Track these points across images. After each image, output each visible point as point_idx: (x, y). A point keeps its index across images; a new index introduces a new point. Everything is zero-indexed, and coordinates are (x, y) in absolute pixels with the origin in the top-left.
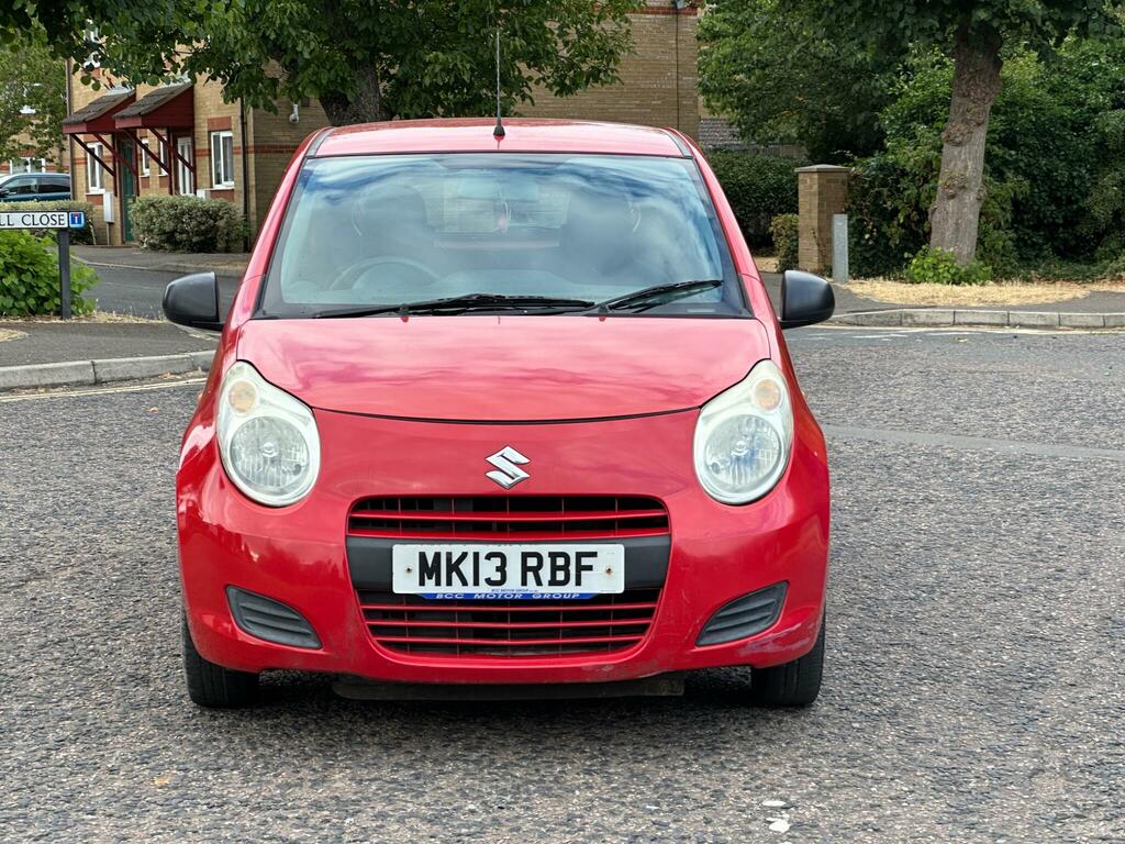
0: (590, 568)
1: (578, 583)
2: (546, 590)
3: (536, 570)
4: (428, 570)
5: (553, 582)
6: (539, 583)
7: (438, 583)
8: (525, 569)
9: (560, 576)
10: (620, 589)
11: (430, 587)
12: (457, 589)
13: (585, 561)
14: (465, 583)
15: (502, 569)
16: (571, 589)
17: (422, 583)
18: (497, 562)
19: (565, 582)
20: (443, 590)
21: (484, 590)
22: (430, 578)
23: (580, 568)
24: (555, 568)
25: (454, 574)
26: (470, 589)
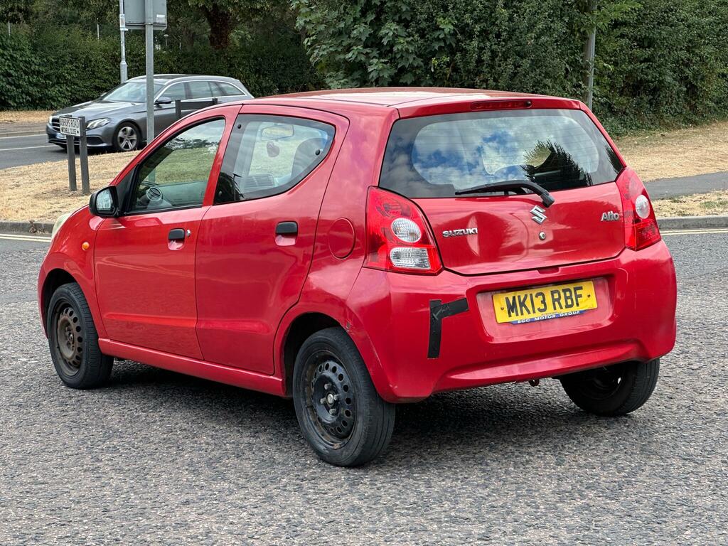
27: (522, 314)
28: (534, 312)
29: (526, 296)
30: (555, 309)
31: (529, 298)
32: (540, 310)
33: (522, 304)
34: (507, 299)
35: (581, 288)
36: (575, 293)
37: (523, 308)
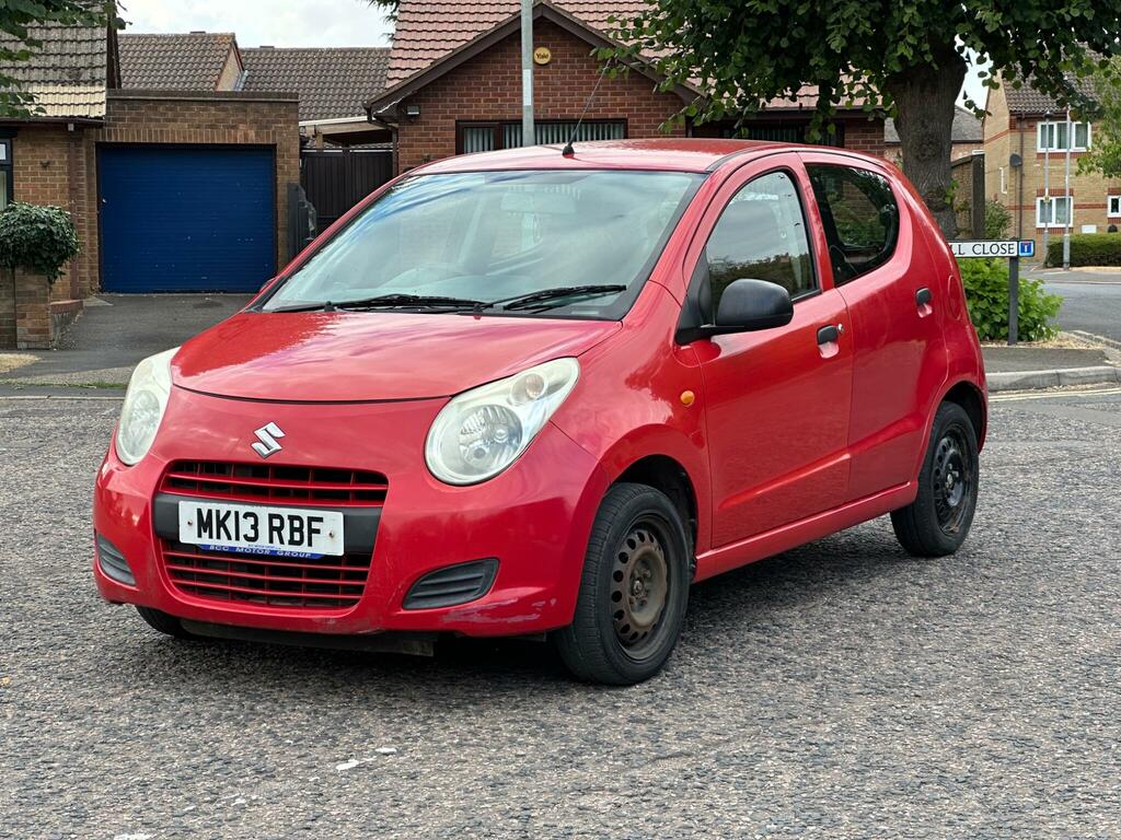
0: (318, 531)
1: (310, 544)
2: (287, 548)
3: (279, 529)
4: (204, 524)
5: (292, 542)
6: (282, 542)
7: (211, 537)
8: (272, 529)
9: (297, 537)
10: (341, 553)
11: (205, 540)
12: (224, 542)
13: (315, 525)
14: (229, 538)
15: (255, 527)
16: (304, 549)
17: (200, 536)
18: (251, 520)
19: (300, 543)
20: (214, 543)
21: (242, 545)
22: (205, 531)
23: (312, 531)
24: (293, 530)
25: (222, 529)
26: (233, 543)
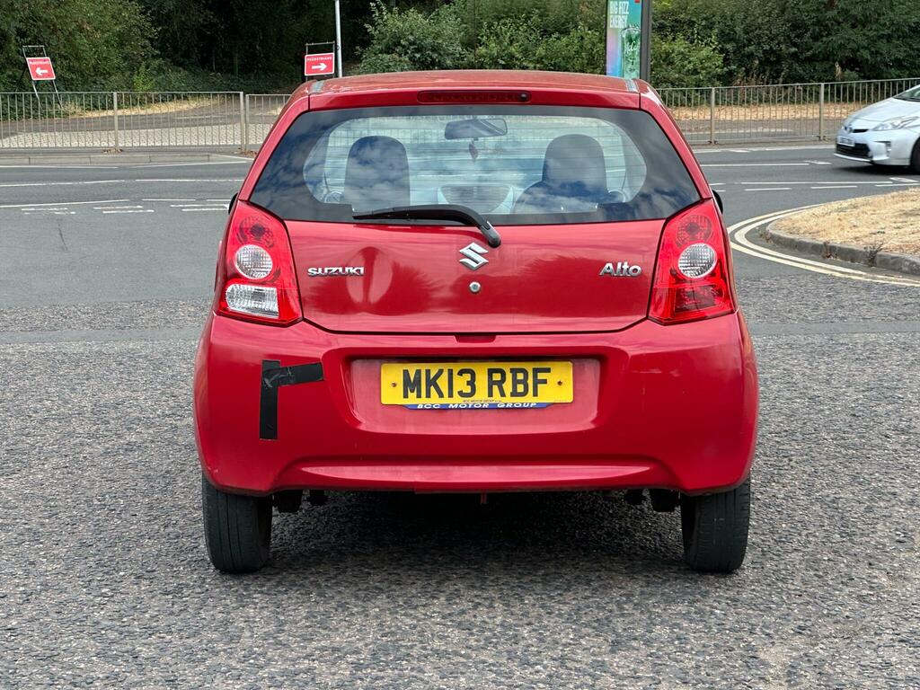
27: (428, 395)
28: (451, 395)
29: (441, 372)
30: (490, 394)
31: (445, 375)
32: (461, 393)
33: (432, 382)
34: (406, 373)
35: (548, 370)
36: (535, 376)
37: (432, 388)
